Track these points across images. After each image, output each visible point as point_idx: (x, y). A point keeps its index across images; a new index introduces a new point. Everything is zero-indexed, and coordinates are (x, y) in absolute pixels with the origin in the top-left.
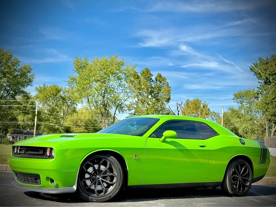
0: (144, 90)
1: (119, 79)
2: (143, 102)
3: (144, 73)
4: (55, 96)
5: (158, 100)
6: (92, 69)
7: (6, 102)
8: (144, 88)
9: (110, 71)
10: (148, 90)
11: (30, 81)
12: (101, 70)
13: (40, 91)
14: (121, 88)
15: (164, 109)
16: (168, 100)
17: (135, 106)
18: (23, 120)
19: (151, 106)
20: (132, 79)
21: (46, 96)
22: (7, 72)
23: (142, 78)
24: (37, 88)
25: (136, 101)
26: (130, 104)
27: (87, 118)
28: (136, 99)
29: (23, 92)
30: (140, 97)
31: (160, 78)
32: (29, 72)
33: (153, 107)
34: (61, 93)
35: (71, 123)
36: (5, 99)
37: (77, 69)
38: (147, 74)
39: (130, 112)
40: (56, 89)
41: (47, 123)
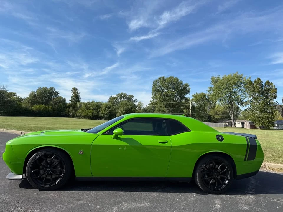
0: (256, 92)
1: (240, 86)
2: (256, 99)
3: (256, 81)
4: (203, 98)
5: (267, 98)
6: (222, 82)
7: (177, 103)
8: (256, 91)
9: (233, 82)
10: (259, 91)
11: (189, 92)
12: (227, 82)
13: (195, 96)
14: (241, 92)
15: (272, 103)
16: (275, 97)
17: (251, 102)
18: (186, 112)
19: (262, 101)
20: (248, 85)
21: (197, 99)
22: (176, 88)
23: (255, 84)
24: (193, 95)
25: (251, 99)
26: (247, 101)
27: (223, 110)
28: (252, 98)
29: (185, 98)
30: (254, 96)
31: (268, 83)
32: (188, 87)
33: (264, 102)
34: (206, 97)
35: (214, 113)
36: (176, 102)
37: (213, 83)
38: (259, 81)
39: (248, 106)
40: (203, 95)
41: (198, 113)
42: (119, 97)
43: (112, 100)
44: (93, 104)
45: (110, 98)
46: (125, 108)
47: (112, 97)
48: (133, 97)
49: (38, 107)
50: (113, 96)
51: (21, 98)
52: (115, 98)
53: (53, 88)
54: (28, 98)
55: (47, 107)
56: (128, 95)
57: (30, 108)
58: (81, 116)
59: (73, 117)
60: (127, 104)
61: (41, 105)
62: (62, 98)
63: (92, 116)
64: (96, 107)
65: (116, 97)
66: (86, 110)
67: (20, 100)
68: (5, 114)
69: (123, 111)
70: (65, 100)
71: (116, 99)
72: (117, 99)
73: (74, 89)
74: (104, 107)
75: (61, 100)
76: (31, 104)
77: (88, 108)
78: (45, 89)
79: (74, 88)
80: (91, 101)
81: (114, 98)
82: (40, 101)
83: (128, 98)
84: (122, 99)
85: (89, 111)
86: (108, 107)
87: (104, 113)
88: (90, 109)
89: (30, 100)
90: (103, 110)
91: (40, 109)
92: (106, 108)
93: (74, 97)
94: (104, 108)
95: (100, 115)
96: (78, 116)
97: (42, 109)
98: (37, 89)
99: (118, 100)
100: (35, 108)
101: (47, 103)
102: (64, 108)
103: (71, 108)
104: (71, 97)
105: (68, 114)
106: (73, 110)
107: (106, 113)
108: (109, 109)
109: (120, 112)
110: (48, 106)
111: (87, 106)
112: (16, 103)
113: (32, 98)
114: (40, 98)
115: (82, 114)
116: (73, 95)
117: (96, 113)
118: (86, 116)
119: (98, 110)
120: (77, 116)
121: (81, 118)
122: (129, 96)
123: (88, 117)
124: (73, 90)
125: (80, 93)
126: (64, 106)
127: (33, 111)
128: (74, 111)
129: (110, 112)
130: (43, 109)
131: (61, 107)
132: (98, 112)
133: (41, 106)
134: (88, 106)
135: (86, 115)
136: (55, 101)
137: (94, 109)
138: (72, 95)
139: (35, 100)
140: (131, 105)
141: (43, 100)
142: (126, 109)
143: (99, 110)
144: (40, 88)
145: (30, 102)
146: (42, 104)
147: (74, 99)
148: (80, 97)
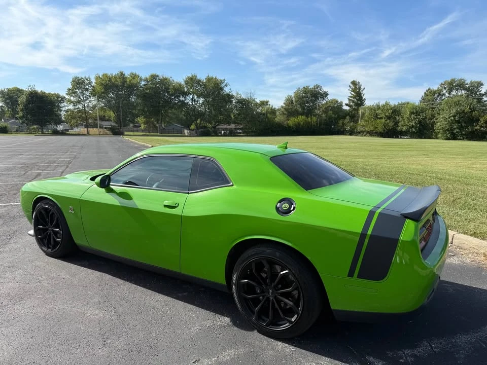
42: (445, 88)
43: (430, 98)
44: (386, 108)
45: (425, 93)
46: (454, 111)
47: (429, 89)
48: (482, 85)
49: (296, 120)
50: (431, 88)
51: (275, 109)
52: (435, 91)
53: (319, 86)
54: (282, 107)
55: (309, 119)
56: (468, 81)
57: (285, 123)
58: (364, 132)
59: (351, 134)
60: (459, 101)
61: (300, 117)
62: (337, 102)
63: (384, 130)
64: (392, 112)
65: (437, 91)
66: (372, 120)
67: (273, 112)
68: (253, 134)
69: (450, 118)
70: (341, 105)
71: (439, 92)
72: (439, 94)
73: (354, 83)
74: (409, 113)
75: (336, 105)
76: (287, 117)
77: (376, 116)
78: (306, 90)
79: (354, 81)
80: (382, 103)
81: (435, 93)
82: (300, 110)
83: (467, 90)
84: (454, 93)
85: (378, 121)
86: (417, 112)
87: (407, 123)
88: (380, 118)
89: (286, 109)
90: (406, 119)
91: (299, 124)
92: (412, 113)
93: (354, 98)
94: (407, 115)
95: (399, 129)
96: (359, 133)
97: (302, 123)
98: (295, 90)
99: (444, 95)
100: (292, 122)
101: (309, 112)
102: (335, 119)
103: (348, 117)
104: (349, 99)
105: (342, 130)
106: (351, 122)
107: (411, 124)
108: (419, 115)
109: (441, 122)
110: (311, 118)
111: (375, 112)
112: (267, 117)
113: (287, 107)
114: (300, 104)
115: (366, 129)
116: (352, 94)
117: (391, 125)
118: (373, 130)
119: (395, 118)
120: (357, 132)
121: (365, 135)
122: (471, 83)
123: (376, 133)
124: (352, 85)
125: (364, 89)
126: (336, 116)
127: (289, 127)
128: (352, 124)
129: (420, 122)
130: (304, 124)
131: (330, 118)
132: (396, 123)
133: (301, 119)
134: (377, 112)
135: (372, 128)
136: (326, 108)
137: (389, 118)
138: (350, 95)
139: (292, 109)
140: (471, 104)
141: (303, 109)
142: (458, 113)
143: (398, 118)
144: (300, 88)
145: (286, 114)
146: (302, 114)
147: (353, 102)
148: (364, 98)
